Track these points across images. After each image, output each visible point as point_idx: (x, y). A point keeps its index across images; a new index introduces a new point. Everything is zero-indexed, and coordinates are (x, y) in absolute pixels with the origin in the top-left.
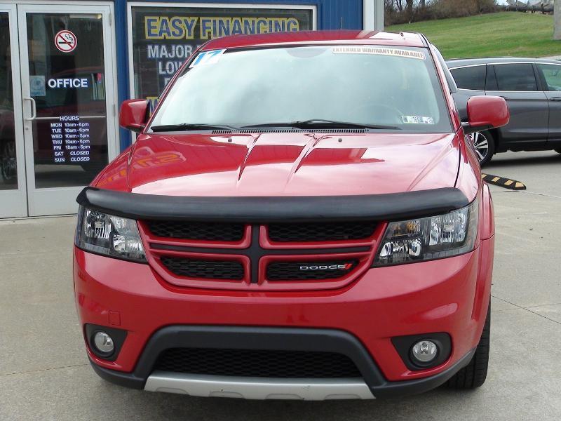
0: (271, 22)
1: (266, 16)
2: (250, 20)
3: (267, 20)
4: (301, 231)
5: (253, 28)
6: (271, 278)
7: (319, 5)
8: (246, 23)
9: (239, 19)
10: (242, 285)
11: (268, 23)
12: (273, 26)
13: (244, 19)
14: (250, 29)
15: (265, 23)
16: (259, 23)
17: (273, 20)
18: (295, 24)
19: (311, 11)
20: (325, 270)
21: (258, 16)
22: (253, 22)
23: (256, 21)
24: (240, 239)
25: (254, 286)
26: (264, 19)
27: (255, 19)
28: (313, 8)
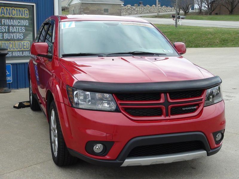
0: (17, 10)
1: (15, 7)
2: (8, 8)
3: (16, 9)
4: (181, 95)
5: (10, 12)
6: (173, 114)
7: (37, 3)
8: (7, 9)
9: (4, 8)
10: (162, 117)
11: (16, 10)
12: (18, 11)
13: (6, 8)
14: (8, 12)
15: (14, 10)
16: (12, 10)
17: (18, 9)
18: (27, 11)
19: (33, 6)
20: (190, 109)
21: (11, 7)
22: (10, 9)
23: (11, 9)
24: (159, 99)
25: (167, 118)
26: (14, 8)
27: (10, 8)
28: (34, 4)
